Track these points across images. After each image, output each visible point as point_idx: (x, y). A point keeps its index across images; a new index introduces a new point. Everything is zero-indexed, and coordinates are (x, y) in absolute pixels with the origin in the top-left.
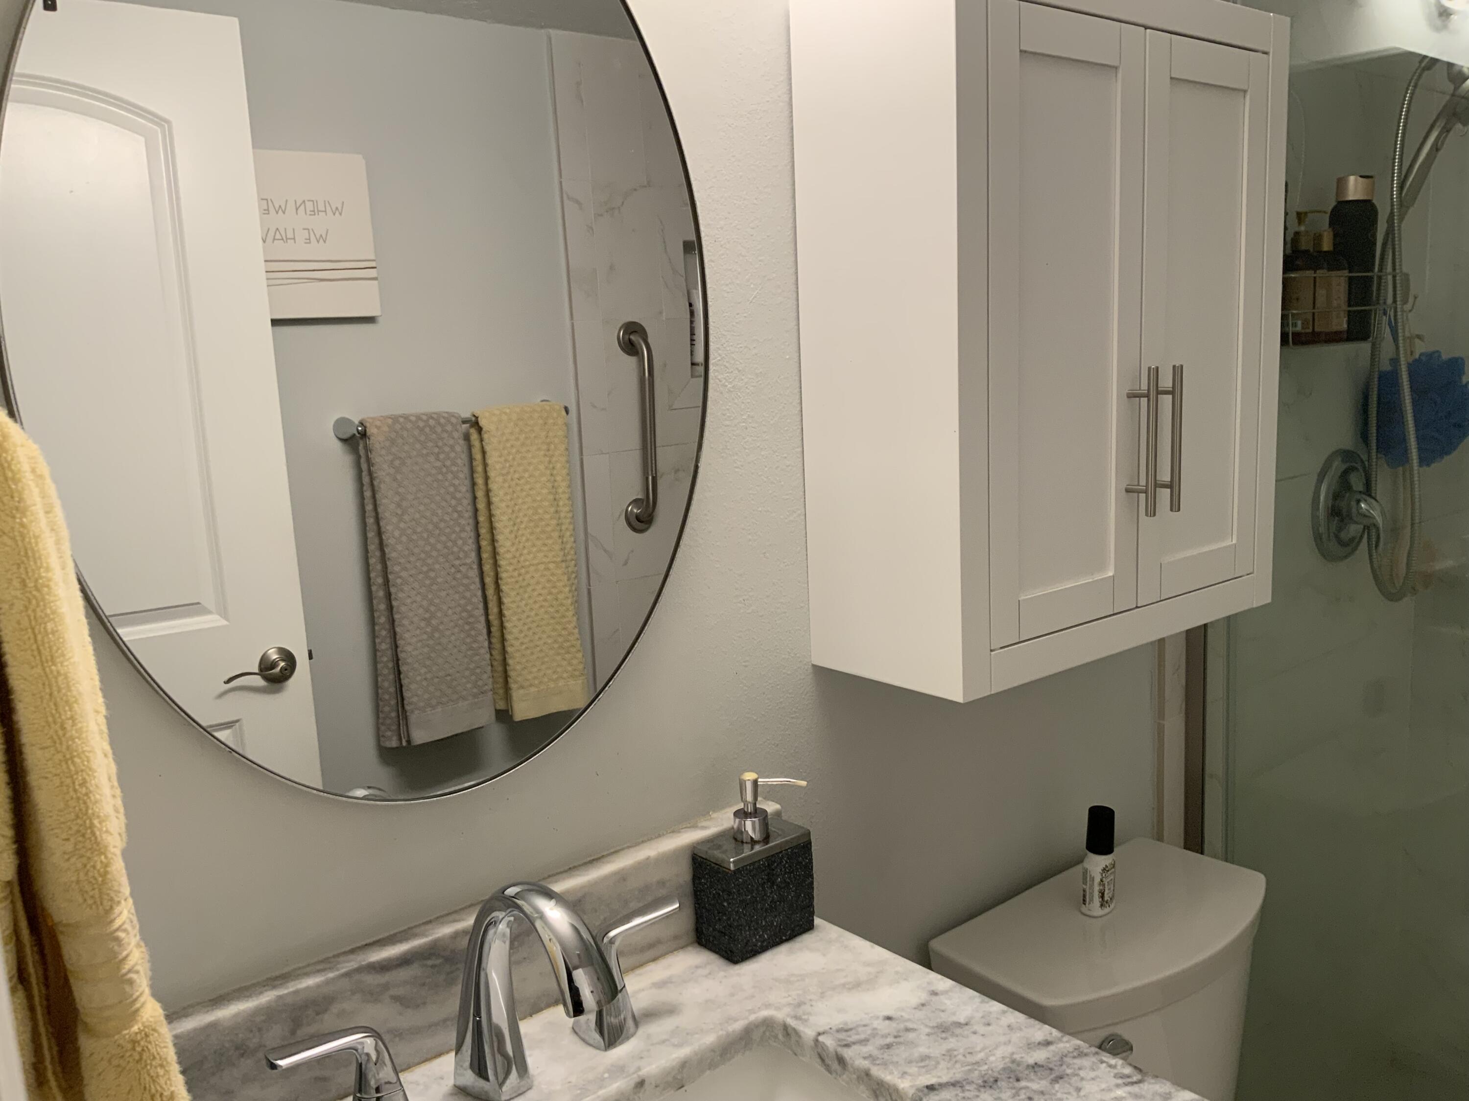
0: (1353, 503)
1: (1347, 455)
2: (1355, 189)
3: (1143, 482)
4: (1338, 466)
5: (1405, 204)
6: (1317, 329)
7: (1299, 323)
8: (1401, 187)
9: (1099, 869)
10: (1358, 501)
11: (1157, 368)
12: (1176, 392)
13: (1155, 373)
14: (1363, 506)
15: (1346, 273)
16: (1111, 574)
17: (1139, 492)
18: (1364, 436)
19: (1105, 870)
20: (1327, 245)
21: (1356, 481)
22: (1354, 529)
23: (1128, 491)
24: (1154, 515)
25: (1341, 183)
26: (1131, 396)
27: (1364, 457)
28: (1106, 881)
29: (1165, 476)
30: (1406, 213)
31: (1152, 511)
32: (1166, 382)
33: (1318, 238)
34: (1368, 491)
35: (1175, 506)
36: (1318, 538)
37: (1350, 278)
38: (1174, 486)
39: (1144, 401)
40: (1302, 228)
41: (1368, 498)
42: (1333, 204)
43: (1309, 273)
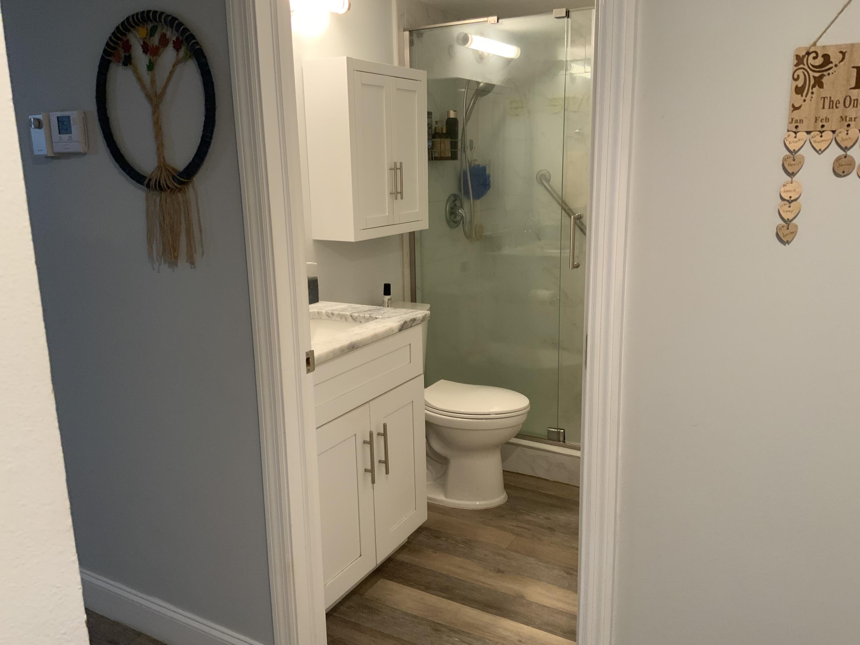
0: (457, 210)
1: (455, 196)
2: (452, 115)
3: (394, 191)
4: (453, 198)
5: (467, 119)
6: (442, 156)
7: (437, 154)
8: (466, 114)
9: (387, 299)
10: (458, 209)
11: (396, 162)
12: (401, 169)
13: (395, 164)
14: (460, 211)
15: (449, 140)
16: (387, 215)
17: (393, 194)
18: (460, 190)
19: (389, 299)
20: (444, 131)
21: (458, 203)
22: (458, 218)
23: (391, 194)
24: (397, 199)
25: (448, 113)
26: (391, 169)
27: (461, 197)
28: (389, 303)
29: (399, 190)
30: (468, 122)
31: (396, 199)
32: (398, 166)
33: (442, 129)
34: (462, 207)
35: (402, 198)
36: (447, 220)
37: (451, 141)
38: (401, 193)
39: (393, 170)
40: (437, 126)
41: (461, 209)
42: (447, 118)
43: (439, 140)
